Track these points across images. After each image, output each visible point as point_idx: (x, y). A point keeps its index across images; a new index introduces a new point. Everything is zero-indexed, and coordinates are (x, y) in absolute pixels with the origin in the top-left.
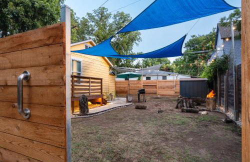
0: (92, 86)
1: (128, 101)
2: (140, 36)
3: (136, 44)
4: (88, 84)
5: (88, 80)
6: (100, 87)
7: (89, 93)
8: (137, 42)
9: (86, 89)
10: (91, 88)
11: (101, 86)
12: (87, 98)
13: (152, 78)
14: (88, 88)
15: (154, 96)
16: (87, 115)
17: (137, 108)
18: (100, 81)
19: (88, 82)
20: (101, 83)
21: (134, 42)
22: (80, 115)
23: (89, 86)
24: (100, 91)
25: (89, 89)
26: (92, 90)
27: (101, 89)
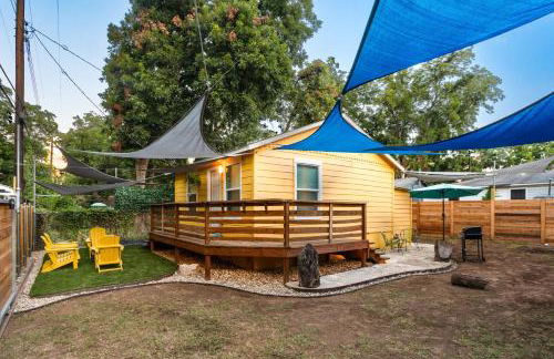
0: (335, 222)
1: (438, 258)
2: (499, 86)
3: (487, 107)
4: (326, 218)
5: (327, 209)
6: (360, 224)
7: (328, 237)
8: (489, 102)
9: (320, 230)
10: (335, 226)
11: (363, 220)
12: (315, 253)
13: (530, 194)
14: (327, 226)
15: (532, 244)
16: (315, 291)
17: (457, 282)
18: (360, 209)
19: (327, 213)
20: (363, 213)
21: (481, 102)
22: (299, 290)
23: (328, 222)
24: (360, 232)
25: (328, 230)
26: (335, 230)
27: (363, 228)
